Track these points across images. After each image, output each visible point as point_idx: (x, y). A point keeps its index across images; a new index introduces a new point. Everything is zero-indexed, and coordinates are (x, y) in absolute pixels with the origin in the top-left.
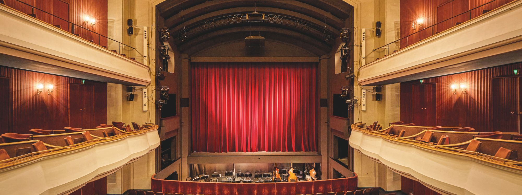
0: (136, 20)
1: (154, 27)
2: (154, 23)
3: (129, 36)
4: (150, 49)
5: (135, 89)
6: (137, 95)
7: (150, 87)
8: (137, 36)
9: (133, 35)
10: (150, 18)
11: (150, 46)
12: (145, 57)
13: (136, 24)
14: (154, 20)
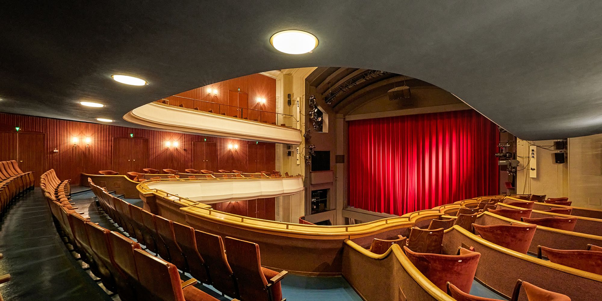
0: (294, 93)
1: (304, 97)
2: (304, 94)
3: (289, 107)
4: (302, 115)
5: (292, 148)
6: (293, 152)
7: (301, 145)
8: (294, 106)
9: (291, 106)
10: (302, 89)
11: (302, 112)
12: (298, 121)
13: (293, 97)
14: (304, 91)
